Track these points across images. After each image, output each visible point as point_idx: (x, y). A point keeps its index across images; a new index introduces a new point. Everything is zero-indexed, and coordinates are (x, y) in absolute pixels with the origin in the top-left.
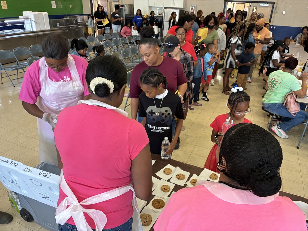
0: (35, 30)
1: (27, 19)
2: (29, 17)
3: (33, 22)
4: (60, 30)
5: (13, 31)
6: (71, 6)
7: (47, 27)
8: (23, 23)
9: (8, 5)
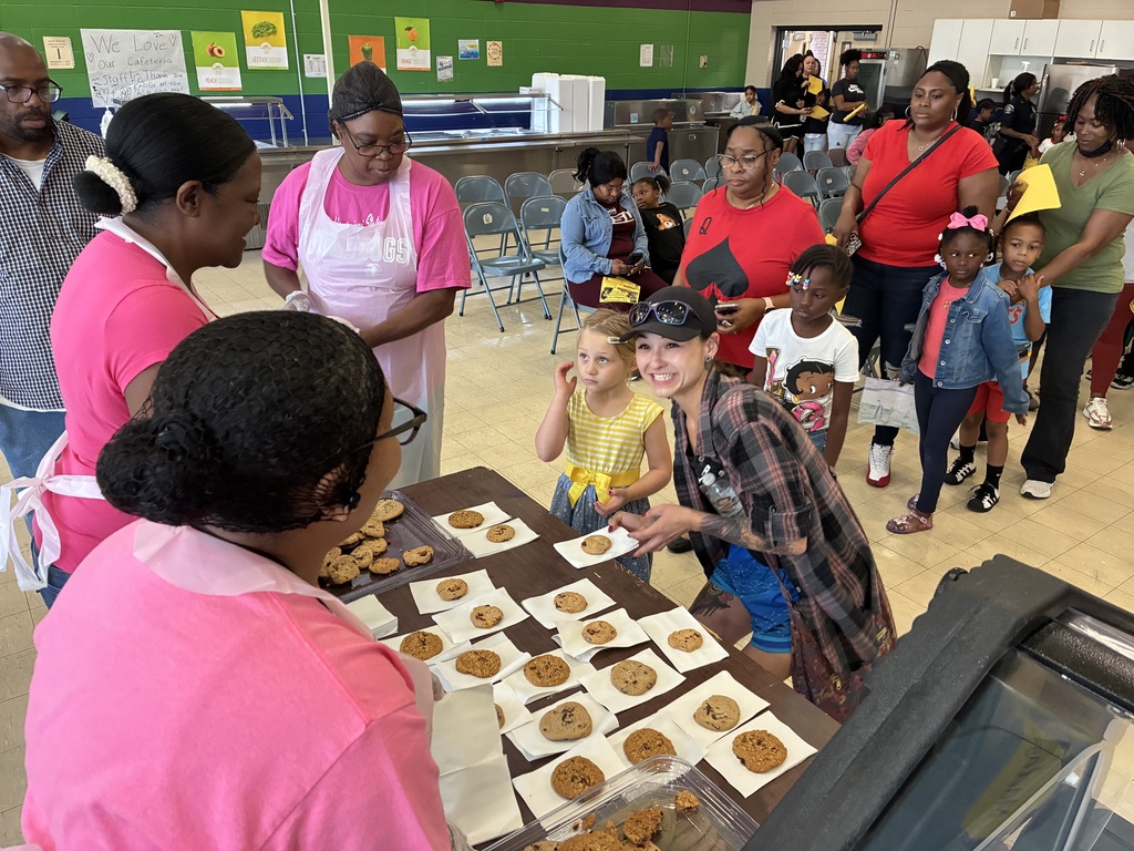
0: (555, 130)
1: (540, 95)
2: (547, 92)
3: (553, 106)
4: (633, 134)
5: (494, 132)
6: (703, 60)
7: (595, 124)
8: (528, 106)
9: (505, 53)
